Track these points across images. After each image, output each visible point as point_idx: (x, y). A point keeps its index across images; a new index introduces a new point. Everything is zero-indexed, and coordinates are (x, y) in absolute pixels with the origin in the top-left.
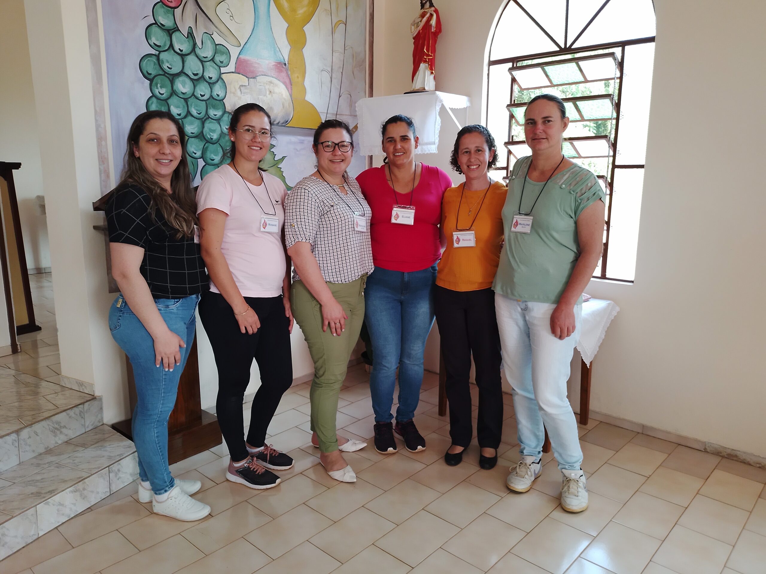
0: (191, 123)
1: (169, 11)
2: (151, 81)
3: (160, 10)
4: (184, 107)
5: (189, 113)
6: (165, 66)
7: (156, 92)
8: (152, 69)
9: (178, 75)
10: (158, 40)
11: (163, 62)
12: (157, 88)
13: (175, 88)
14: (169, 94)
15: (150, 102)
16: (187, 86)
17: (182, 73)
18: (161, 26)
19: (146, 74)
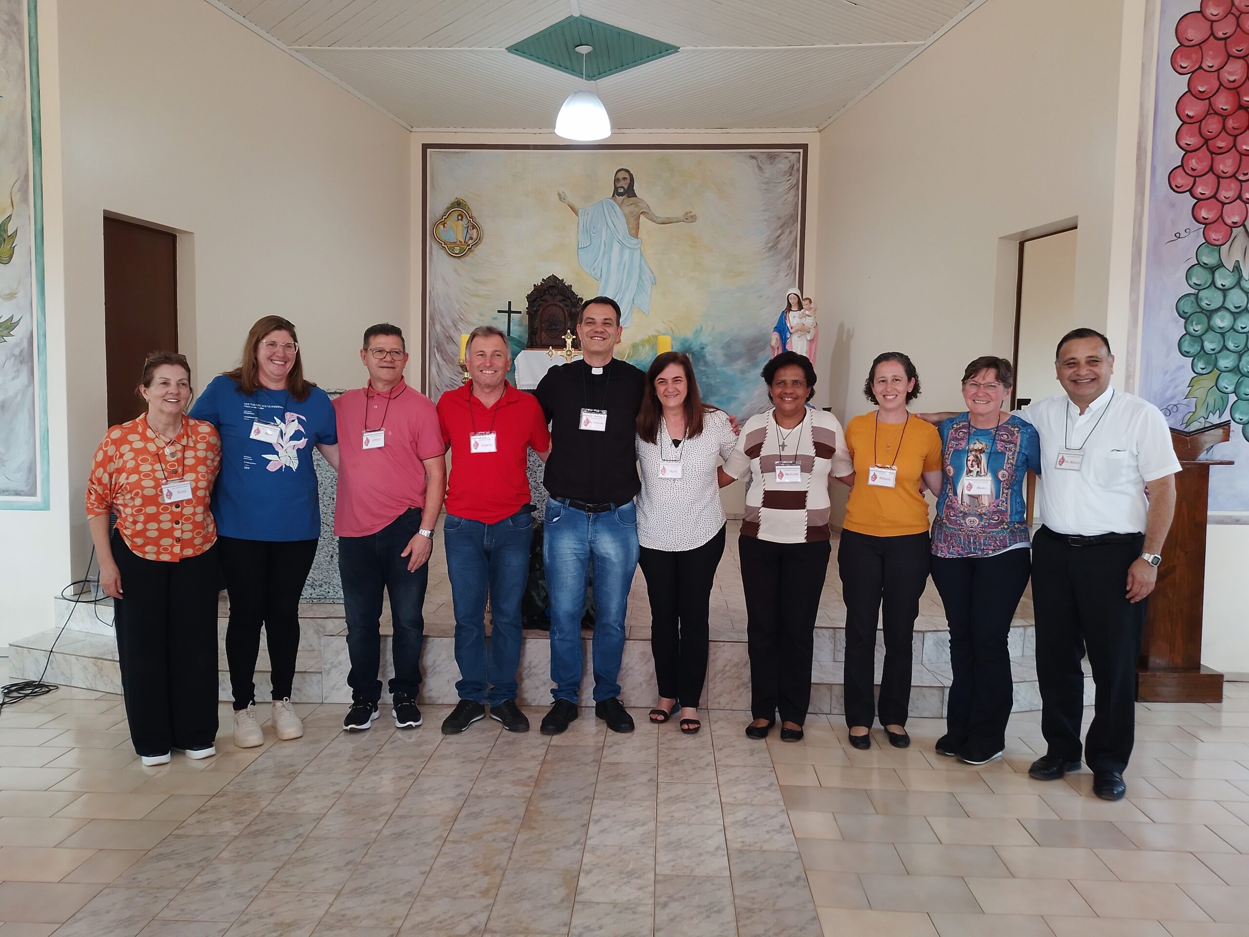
0: (1227, 357)
1: (1215, 249)
2: (1187, 319)
3: (1205, 250)
4: (1219, 341)
5: (1225, 347)
6: (1203, 304)
7: (1191, 329)
8: (1188, 308)
9: (1217, 310)
10: (1198, 279)
11: (1201, 300)
12: (1192, 326)
13: (1212, 323)
14: (1204, 330)
15: (1183, 340)
16: (1225, 320)
17: (1223, 307)
18: (1205, 266)
19: (1181, 312)
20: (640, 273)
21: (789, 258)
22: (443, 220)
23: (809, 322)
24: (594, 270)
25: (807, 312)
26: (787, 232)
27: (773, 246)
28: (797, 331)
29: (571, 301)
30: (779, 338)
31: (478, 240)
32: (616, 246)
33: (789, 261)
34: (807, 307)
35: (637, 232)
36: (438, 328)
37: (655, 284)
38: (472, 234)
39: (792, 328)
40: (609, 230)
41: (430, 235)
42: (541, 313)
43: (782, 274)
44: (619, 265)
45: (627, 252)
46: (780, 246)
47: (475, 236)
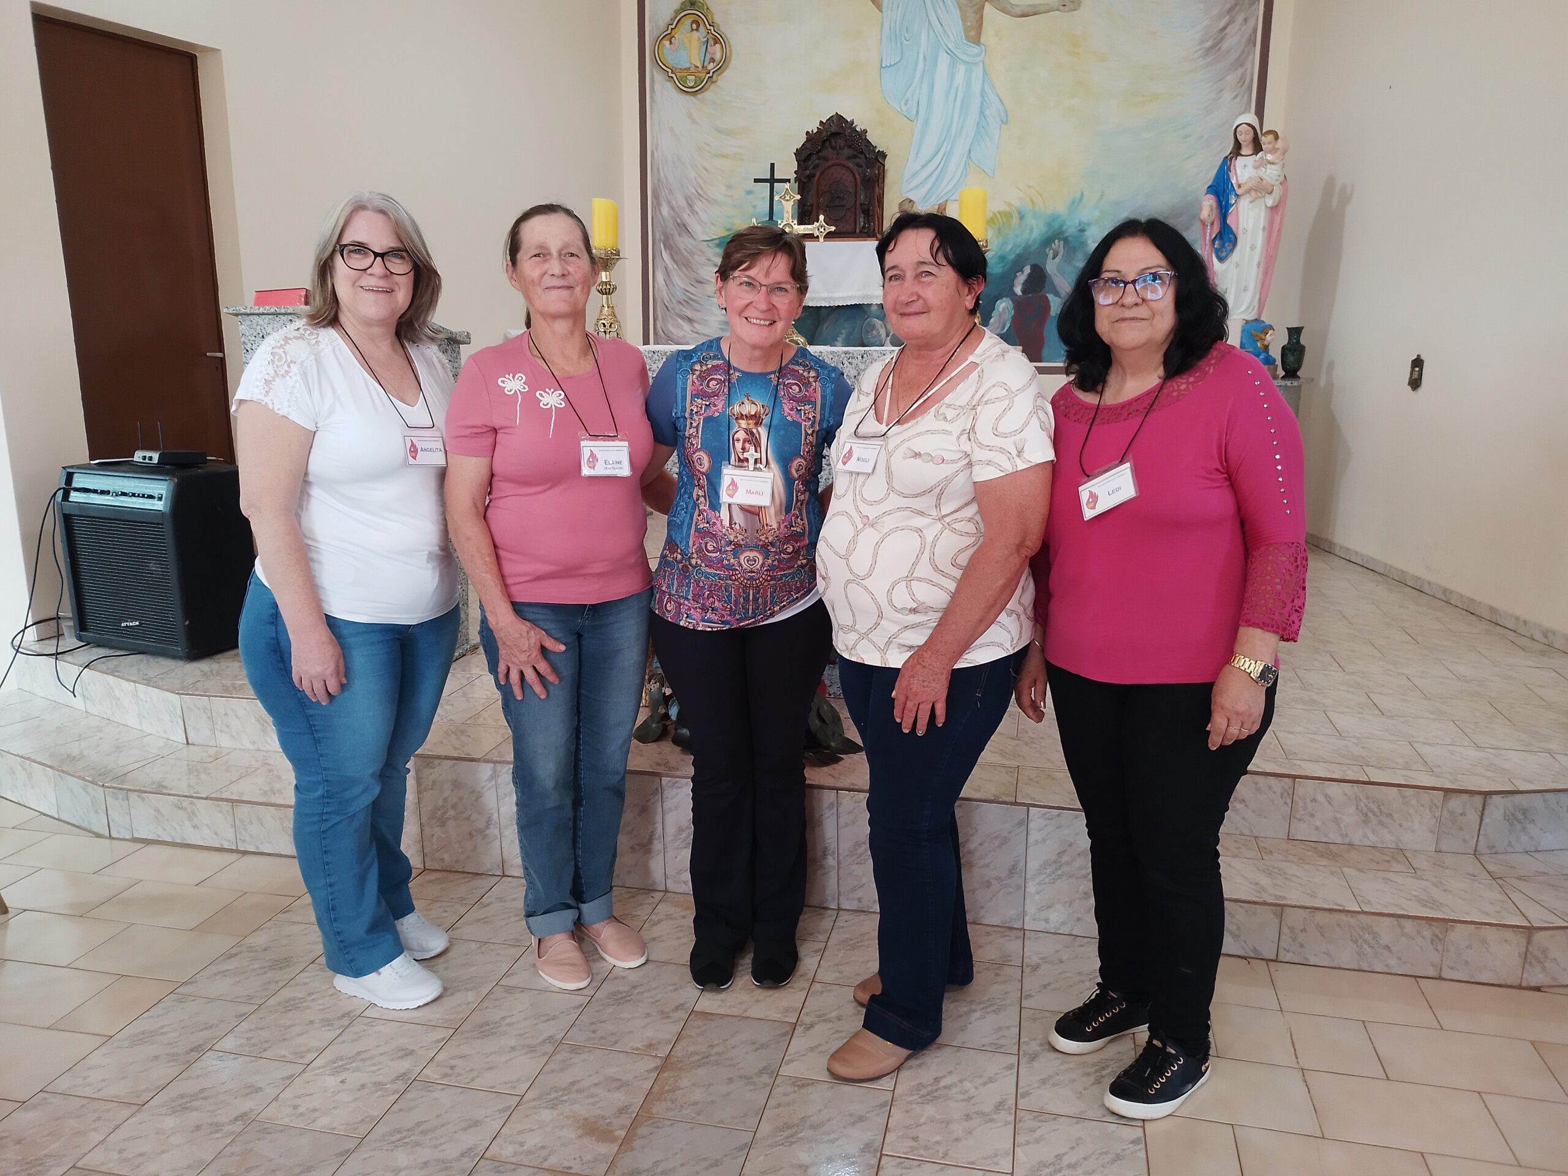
20: (982, 104)
21: (1242, 66)
22: (669, 31)
23: (1271, 173)
24: (906, 104)
25: (1269, 157)
26: (1240, 19)
27: (1214, 46)
28: (1248, 192)
29: (866, 157)
30: (1215, 205)
31: (723, 65)
32: (944, 60)
33: (1240, 71)
34: (1270, 146)
35: (979, 33)
36: (665, 210)
37: (1007, 121)
38: (714, 54)
39: (1239, 186)
40: (931, 32)
41: (651, 59)
42: (819, 180)
43: (1227, 96)
44: (948, 92)
45: (962, 68)
46: (1225, 46)
47: (718, 57)
